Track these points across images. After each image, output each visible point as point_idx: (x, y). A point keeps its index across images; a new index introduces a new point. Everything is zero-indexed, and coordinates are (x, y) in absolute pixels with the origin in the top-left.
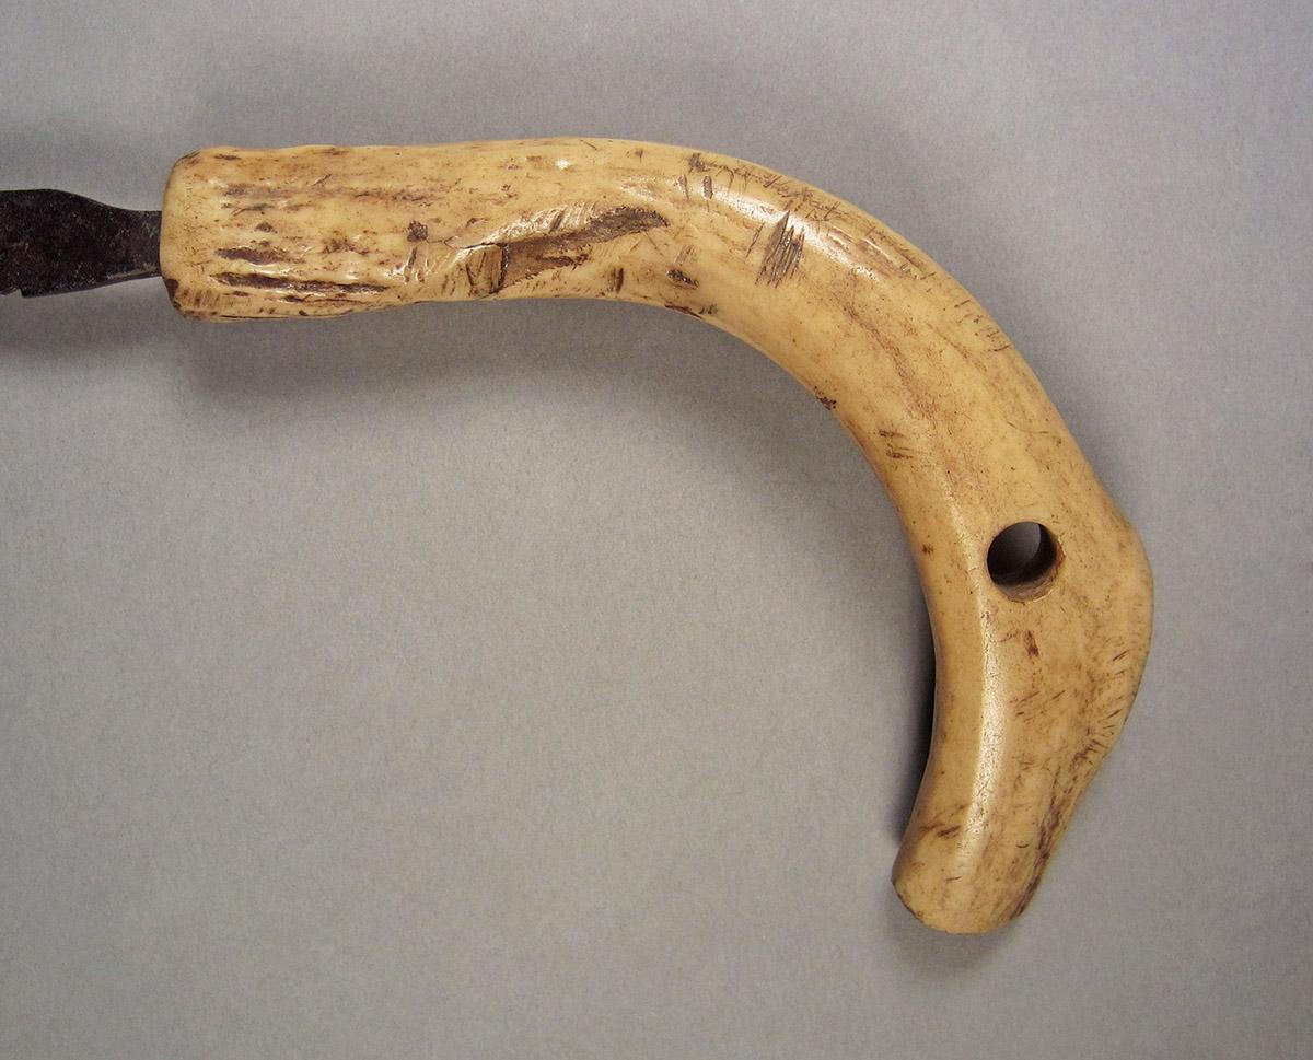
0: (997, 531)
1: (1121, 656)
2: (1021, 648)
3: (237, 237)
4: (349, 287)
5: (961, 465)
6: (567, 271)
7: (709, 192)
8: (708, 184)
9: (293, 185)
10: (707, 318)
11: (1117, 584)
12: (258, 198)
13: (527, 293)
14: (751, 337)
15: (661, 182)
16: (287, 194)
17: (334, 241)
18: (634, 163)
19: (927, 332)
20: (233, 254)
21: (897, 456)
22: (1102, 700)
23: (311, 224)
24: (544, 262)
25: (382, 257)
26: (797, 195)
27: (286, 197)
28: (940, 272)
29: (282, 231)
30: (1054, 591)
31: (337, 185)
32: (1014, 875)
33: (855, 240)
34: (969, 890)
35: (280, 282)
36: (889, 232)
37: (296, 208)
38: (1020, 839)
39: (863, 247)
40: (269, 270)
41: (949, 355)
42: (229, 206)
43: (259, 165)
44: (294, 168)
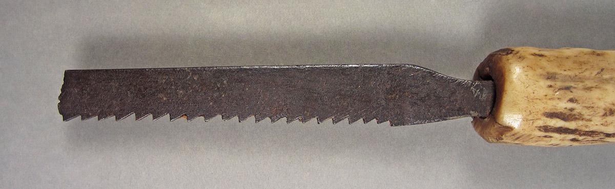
3: (557, 105)
4: (607, 135)
9: (583, 74)
12: (565, 82)
16: (581, 80)
17: (611, 110)
20: (552, 115)
23: (600, 99)
27: (582, 82)
29: (583, 103)
31: (610, 76)
35: (573, 131)
37: (589, 89)
40: (572, 125)
42: (551, 86)
43: (560, 60)
44: (581, 64)
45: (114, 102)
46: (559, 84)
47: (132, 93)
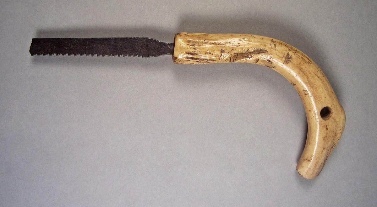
0: (322, 108)
1: (340, 130)
2: (325, 128)
3: (190, 50)
4: (208, 60)
5: (317, 97)
6: (248, 59)
7: (275, 47)
8: (275, 45)
9: (199, 41)
10: (273, 68)
11: (341, 117)
12: (193, 43)
13: (240, 62)
14: (281, 72)
15: (267, 44)
17: (207, 52)
18: (261, 41)
19: (312, 73)
20: (189, 53)
21: (306, 94)
22: (336, 138)
24: (244, 57)
25: (215, 55)
26: (290, 48)
27: (198, 43)
28: (314, 63)
29: (198, 50)
30: (331, 119)
31: (208, 41)
32: (320, 168)
33: (301, 57)
34: (312, 171)
35: (196, 59)
36: (306, 55)
37: (200, 45)
38: (321, 162)
39: (302, 58)
40: (195, 57)
41: (316, 77)
42: (188, 44)
43: (193, 37)
44: (199, 38)
45: (49, 49)
46: (190, 44)
47: (55, 46)
